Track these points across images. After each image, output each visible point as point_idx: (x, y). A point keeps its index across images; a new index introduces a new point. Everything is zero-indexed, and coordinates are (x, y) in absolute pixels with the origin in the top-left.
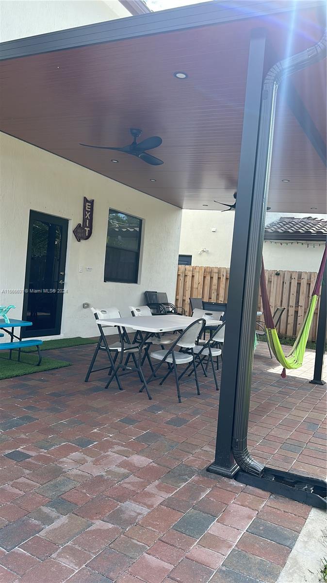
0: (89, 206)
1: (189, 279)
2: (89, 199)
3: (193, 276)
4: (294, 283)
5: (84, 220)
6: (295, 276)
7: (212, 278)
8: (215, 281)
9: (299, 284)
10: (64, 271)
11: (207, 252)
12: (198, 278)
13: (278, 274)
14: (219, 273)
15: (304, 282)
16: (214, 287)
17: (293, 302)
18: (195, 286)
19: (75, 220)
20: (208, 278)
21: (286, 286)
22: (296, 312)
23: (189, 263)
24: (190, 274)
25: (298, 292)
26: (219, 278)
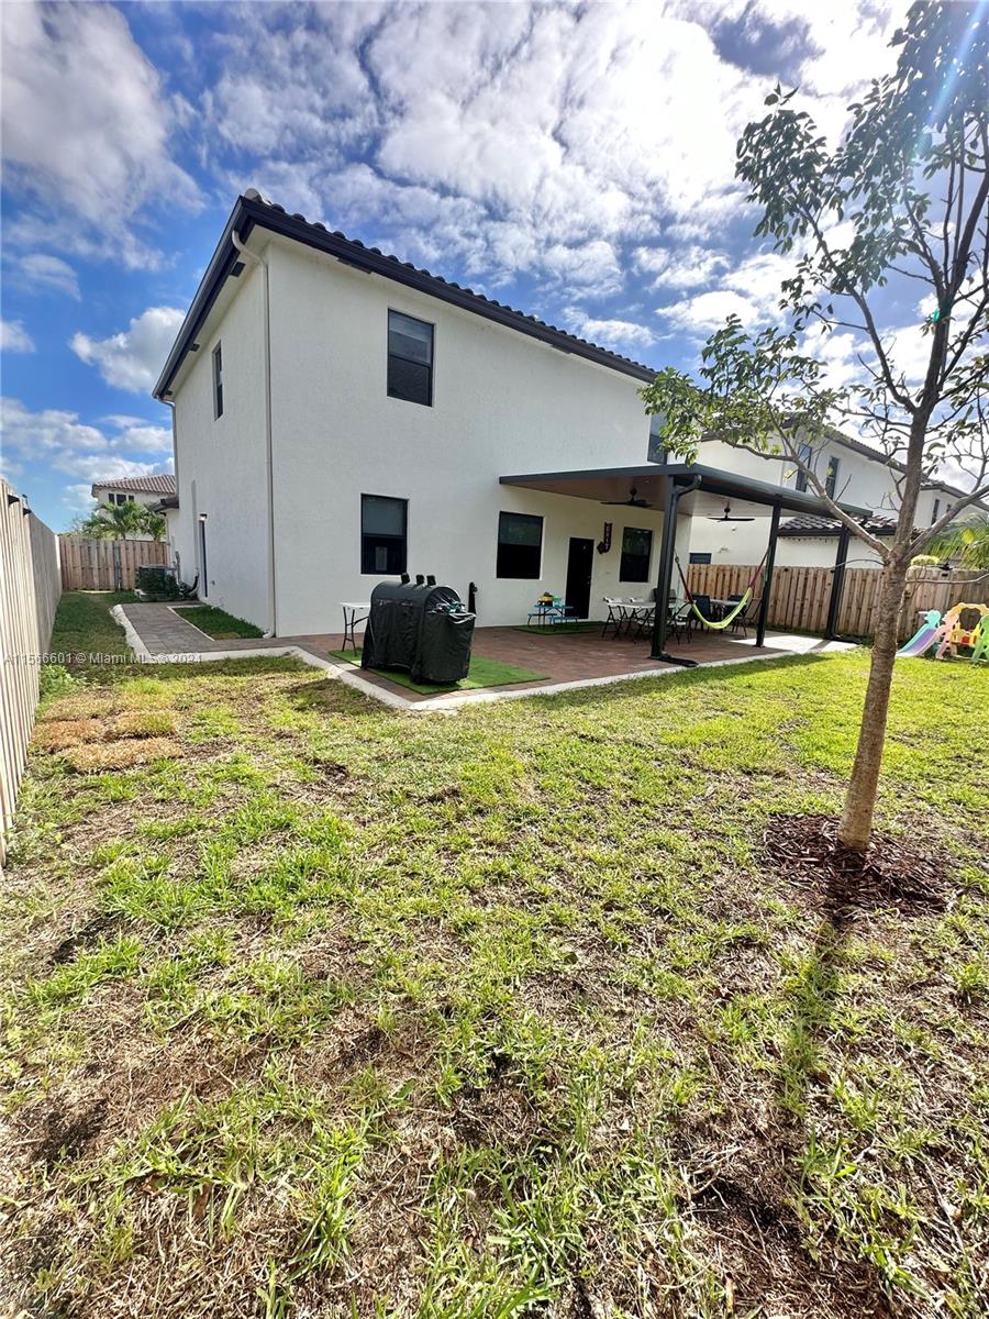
0: (608, 528)
1: (703, 577)
2: (608, 522)
3: (707, 574)
4: (802, 578)
5: (605, 539)
6: (804, 572)
7: (724, 575)
8: (727, 577)
9: (806, 579)
10: (590, 574)
11: (726, 550)
12: (712, 575)
13: (786, 570)
14: (731, 570)
15: (811, 577)
16: (727, 583)
17: (799, 596)
18: (709, 582)
19: (598, 540)
20: (721, 575)
21: (794, 581)
22: (802, 605)
23: (709, 562)
24: (704, 572)
25: (805, 586)
26: (731, 575)
